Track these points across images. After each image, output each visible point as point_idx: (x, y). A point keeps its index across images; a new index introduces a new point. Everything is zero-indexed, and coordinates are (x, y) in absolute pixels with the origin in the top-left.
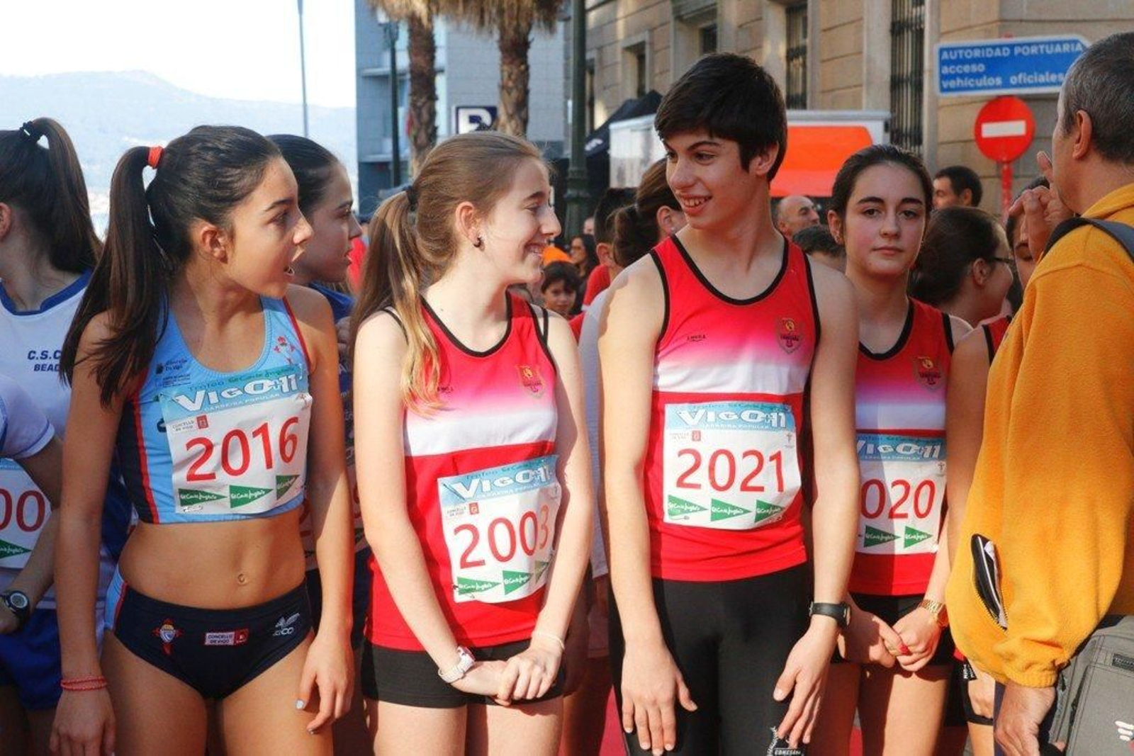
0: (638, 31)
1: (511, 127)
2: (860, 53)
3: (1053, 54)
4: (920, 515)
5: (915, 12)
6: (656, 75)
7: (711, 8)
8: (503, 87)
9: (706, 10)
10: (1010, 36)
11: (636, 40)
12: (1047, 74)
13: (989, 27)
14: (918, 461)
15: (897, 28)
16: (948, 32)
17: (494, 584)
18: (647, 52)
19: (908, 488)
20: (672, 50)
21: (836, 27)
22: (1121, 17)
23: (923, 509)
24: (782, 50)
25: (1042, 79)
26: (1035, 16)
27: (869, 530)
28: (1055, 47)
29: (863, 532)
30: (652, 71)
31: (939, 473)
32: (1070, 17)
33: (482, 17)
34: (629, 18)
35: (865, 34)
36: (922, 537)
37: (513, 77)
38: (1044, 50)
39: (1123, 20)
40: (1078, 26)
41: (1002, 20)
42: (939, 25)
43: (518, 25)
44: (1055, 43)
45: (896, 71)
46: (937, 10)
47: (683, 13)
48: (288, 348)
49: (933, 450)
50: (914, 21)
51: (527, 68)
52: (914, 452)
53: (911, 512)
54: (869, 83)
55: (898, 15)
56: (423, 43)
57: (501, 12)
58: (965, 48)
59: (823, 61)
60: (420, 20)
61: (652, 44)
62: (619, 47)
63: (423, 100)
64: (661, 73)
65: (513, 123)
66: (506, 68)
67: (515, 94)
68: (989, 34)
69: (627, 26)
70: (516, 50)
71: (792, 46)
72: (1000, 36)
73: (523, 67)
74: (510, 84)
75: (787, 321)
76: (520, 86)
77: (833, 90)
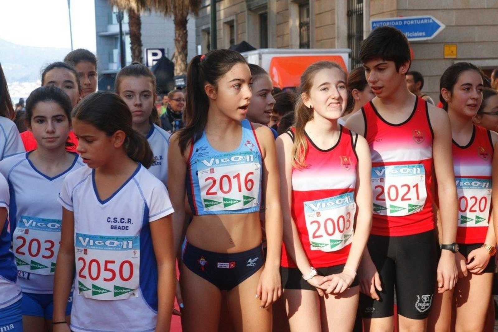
0: (231, 15)
1: (180, 57)
2: (334, 24)
3: (420, 24)
4: (481, 211)
5: (359, 6)
6: (239, 34)
7: (265, 5)
8: (176, 40)
9: (262, 6)
10: (402, 16)
11: (229, 19)
12: (418, 32)
13: (392, 12)
14: (480, 189)
15: (350, 13)
16: (373, 15)
17: (326, 245)
18: (235, 24)
19: (476, 200)
20: (246, 24)
21: (322, 13)
22: (447, 8)
23: (482, 208)
24: (297, 23)
25: (416, 34)
26: (412, 8)
27: (462, 217)
28: (421, 21)
29: (460, 217)
30: (237, 33)
31: (488, 194)
32: (426, 8)
33: (167, 9)
34: (226, 10)
35: (336, 16)
36: (482, 220)
37: (181, 36)
38: (417, 22)
39: (449, 9)
40: (429, 12)
41: (398, 10)
42: (370, 12)
43: (182, 13)
44: (421, 19)
45: (350, 31)
46: (369, 6)
47: (252, 7)
48: (251, 145)
49: (486, 184)
50: (357, 10)
51: (187, 32)
52: (478, 185)
53: (478, 209)
54: (338, 38)
55: (350, 7)
56: (135, 21)
57: (175, 7)
58: (383, 22)
59: (317, 28)
60: (134, 11)
61: (237, 21)
62: (222, 22)
63: (136, 46)
64: (241, 33)
65: (181, 56)
66: (177, 32)
67: (181, 43)
68: (392, 15)
69: (225, 14)
70: (181, 24)
71: (301, 21)
72: (397, 17)
73: (185, 31)
74: (179, 39)
75: (417, 131)
76: (184, 40)
77: (322, 40)
